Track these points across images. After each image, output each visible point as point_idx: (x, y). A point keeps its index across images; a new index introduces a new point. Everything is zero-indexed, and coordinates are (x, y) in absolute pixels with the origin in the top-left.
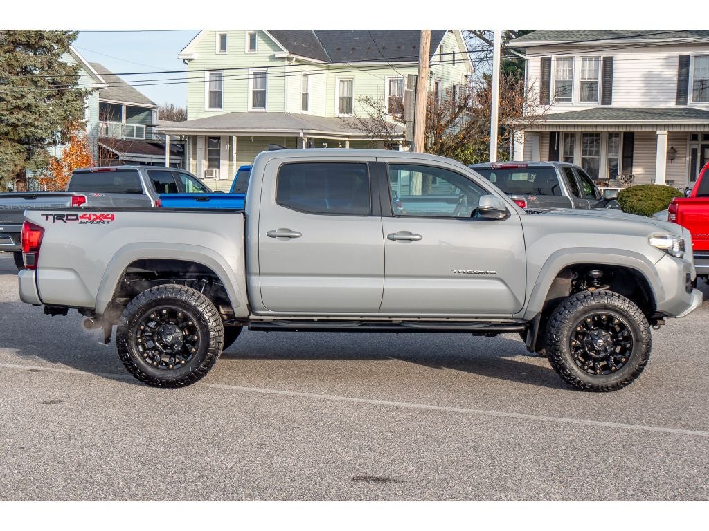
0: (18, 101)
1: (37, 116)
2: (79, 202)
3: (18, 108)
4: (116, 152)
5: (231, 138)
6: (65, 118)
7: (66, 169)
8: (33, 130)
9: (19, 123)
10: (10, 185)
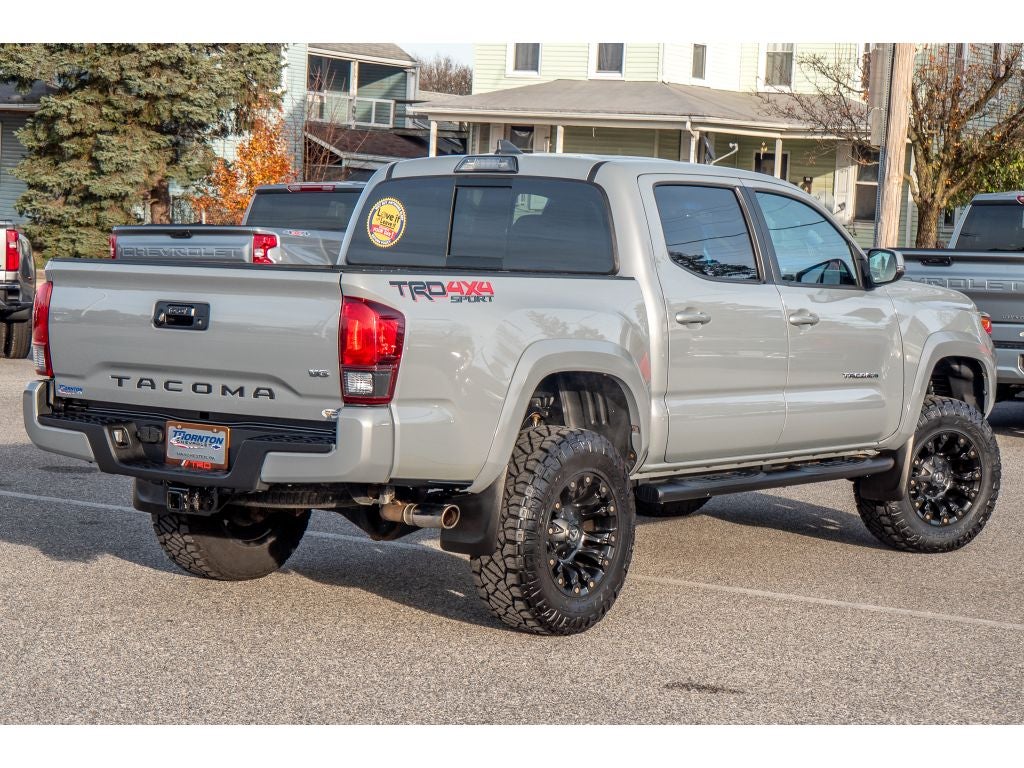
0: (159, 51)
1: (193, 81)
2: (265, 245)
3: (160, 65)
4: (337, 152)
5: (553, 129)
6: (243, 86)
7: (242, 182)
8: (185, 107)
9: (161, 94)
10: (138, 210)
